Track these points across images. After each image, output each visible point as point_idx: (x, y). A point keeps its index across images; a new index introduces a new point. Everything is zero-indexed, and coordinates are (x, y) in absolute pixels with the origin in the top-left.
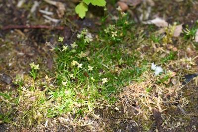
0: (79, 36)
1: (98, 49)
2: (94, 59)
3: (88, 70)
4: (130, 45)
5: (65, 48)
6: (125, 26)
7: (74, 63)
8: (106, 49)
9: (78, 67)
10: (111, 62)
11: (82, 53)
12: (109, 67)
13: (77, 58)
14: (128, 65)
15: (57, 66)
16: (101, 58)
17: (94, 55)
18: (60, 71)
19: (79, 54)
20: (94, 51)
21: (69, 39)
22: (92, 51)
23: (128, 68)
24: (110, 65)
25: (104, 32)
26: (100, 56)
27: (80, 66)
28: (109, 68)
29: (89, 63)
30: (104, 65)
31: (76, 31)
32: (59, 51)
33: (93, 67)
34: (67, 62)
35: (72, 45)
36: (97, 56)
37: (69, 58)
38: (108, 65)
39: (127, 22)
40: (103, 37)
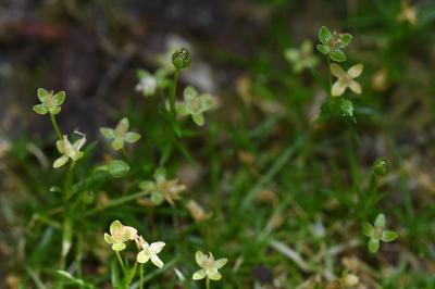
0: (149, 84)
1: (246, 157)
2: (225, 209)
3: (197, 276)
4: (421, 139)
5: (71, 150)
6: (399, 34)
7: (120, 235)
8: (294, 156)
9: (142, 258)
10: (319, 232)
11: (160, 177)
12: (305, 257)
13: (134, 203)
14: (415, 251)
15: (22, 244)
16: (265, 207)
17: (226, 187)
18: (35, 275)
19: (148, 186)
20: (225, 166)
21: (89, 92)
22: (216, 167)
23: (409, 267)
24: (314, 247)
25: (286, 66)
26: (260, 192)
27: (150, 252)
28: (304, 266)
29: (196, 233)
30: (282, 248)
31: (130, 49)
32: (33, 159)
33: (222, 262)
34: (77, 226)
35: (106, 133)
36: (243, 192)
37: (92, 206)
38: (301, 246)
39: (410, 15)
40: (276, 87)
